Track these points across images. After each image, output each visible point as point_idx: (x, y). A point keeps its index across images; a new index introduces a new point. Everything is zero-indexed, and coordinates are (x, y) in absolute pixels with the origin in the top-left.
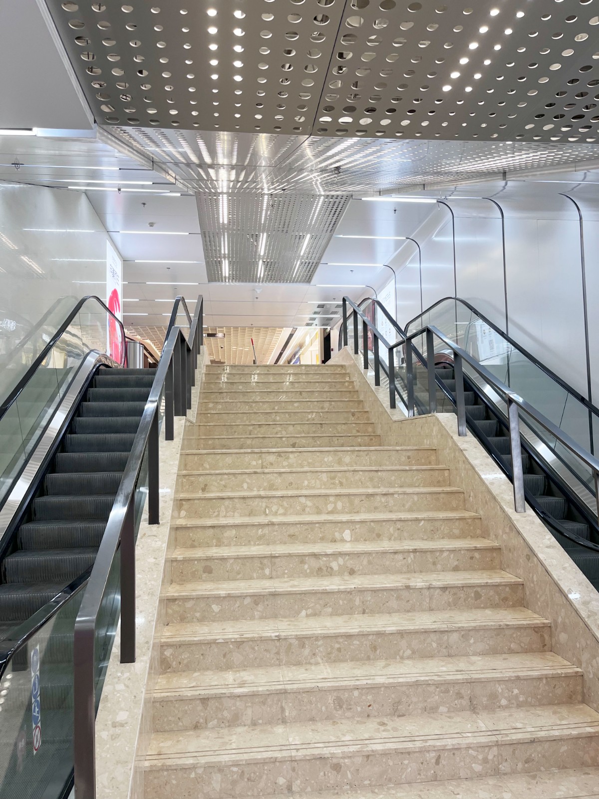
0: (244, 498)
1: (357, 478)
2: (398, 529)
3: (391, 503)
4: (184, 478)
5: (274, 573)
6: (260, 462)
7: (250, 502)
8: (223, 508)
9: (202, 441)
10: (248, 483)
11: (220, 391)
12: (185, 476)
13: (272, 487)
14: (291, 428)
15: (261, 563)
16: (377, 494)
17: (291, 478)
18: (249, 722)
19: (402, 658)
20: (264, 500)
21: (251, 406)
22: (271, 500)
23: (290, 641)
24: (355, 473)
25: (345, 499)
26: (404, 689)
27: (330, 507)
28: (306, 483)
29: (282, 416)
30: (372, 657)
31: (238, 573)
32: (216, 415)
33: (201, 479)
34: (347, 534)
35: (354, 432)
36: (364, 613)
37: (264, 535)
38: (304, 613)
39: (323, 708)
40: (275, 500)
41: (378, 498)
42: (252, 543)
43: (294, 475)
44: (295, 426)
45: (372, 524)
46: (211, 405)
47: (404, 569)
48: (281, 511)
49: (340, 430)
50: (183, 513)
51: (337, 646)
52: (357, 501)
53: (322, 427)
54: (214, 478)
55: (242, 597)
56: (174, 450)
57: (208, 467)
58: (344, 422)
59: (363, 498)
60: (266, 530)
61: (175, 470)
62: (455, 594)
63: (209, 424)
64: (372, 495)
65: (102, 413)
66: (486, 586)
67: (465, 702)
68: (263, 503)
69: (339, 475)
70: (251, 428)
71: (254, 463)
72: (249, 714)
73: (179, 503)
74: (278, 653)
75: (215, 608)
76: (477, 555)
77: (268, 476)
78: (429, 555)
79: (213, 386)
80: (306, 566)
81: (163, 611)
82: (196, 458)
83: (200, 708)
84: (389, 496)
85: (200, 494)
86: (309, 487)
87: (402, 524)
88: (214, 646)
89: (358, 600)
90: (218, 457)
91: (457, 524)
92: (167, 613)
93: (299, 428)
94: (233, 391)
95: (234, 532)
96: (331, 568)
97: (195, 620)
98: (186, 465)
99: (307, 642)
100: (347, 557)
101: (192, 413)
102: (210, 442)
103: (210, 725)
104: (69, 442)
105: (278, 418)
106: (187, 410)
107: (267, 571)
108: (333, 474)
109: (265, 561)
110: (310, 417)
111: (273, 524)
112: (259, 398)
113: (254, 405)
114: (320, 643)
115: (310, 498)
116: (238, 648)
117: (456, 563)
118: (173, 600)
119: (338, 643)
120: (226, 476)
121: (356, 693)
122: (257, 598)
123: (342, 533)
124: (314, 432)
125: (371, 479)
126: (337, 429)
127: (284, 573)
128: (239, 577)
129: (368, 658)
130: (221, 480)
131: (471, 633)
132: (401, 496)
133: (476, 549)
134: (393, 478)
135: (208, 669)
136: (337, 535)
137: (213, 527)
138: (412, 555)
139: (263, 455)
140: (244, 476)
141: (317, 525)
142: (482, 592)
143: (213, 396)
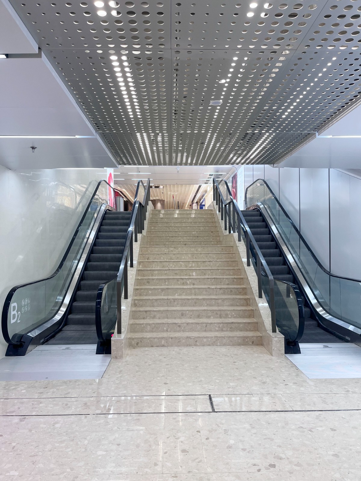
0: (161, 262)
1: (201, 256)
2: (212, 272)
3: (212, 264)
4: (141, 255)
5: (169, 284)
6: (168, 250)
7: (163, 263)
8: (154, 265)
9: (149, 242)
10: (163, 257)
11: (157, 222)
12: (141, 254)
13: (171, 259)
14: (185, 238)
15: (165, 281)
16: (206, 261)
17: (178, 256)
18: (158, 318)
19: (204, 306)
20: (168, 262)
21: (169, 228)
22: (170, 262)
23: (171, 300)
24: (201, 254)
25: (196, 263)
26: (201, 311)
27: (190, 265)
28: (183, 257)
29: (182, 232)
30: (195, 305)
31: (158, 284)
32: (155, 232)
33: (147, 255)
34: (194, 274)
35: (211, 240)
36: (195, 295)
37: (167, 273)
38: (177, 294)
39: (178, 315)
40: (172, 263)
41: (207, 262)
42: (163, 276)
43: (179, 255)
44: (187, 237)
45: (203, 270)
46: (153, 228)
47: (211, 284)
48: (174, 266)
49: (205, 239)
50: (141, 266)
51: (185, 302)
52: (199, 263)
53: (198, 238)
54: (151, 255)
55: (158, 289)
56: (138, 245)
57: (149, 251)
58: (207, 235)
59: (202, 262)
60: (167, 272)
61: (138, 252)
62: (224, 290)
63: (151, 236)
64: (205, 261)
65: (109, 231)
66: (234, 288)
67: (218, 316)
68: (167, 264)
69: (195, 255)
70: (168, 238)
71: (166, 250)
72: (158, 316)
73: (139, 263)
74: (167, 303)
75: (150, 292)
76: (235, 280)
77: (170, 255)
78: (219, 280)
79: (154, 219)
80: (179, 282)
81: (135, 292)
82: (145, 248)
83: (145, 313)
84: (211, 262)
85: (147, 260)
86: (184, 259)
87: (213, 270)
88: (149, 300)
89: (193, 291)
90: (153, 248)
91: (232, 271)
92: (136, 293)
93: (188, 238)
94: (162, 221)
95: (157, 272)
96: (187, 283)
97: (144, 295)
98: (142, 251)
99: (176, 300)
100: (192, 280)
101: (144, 232)
102: (152, 243)
103: (148, 318)
104: (97, 242)
105: (180, 234)
106: (142, 230)
107: (167, 283)
108: (193, 255)
109: (166, 280)
110: (193, 233)
111: (170, 270)
112: (173, 224)
113: (170, 228)
114: (180, 301)
115: (183, 262)
116: (156, 301)
117: (228, 282)
118: (137, 289)
119: (185, 301)
120: (155, 255)
121: (188, 312)
122: (163, 290)
123: (192, 273)
124: (195, 239)
125: (207, 257)
126: (204, 238)
127: (172, 284)
128: (158, 285)
129: (194, 306)
130: (154, 256)
131: (225, 300)
132: (215, 262)
133: (235, 278)
134: (214, 256)
135: (147, 307)
136: (191, 274)
137: (150, 270)
138: (213, 280)
139: (169, 248)
140: (161, 255)
141: (184, 270)
142: (233, 290)
143: (154, 224)
